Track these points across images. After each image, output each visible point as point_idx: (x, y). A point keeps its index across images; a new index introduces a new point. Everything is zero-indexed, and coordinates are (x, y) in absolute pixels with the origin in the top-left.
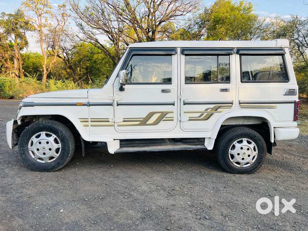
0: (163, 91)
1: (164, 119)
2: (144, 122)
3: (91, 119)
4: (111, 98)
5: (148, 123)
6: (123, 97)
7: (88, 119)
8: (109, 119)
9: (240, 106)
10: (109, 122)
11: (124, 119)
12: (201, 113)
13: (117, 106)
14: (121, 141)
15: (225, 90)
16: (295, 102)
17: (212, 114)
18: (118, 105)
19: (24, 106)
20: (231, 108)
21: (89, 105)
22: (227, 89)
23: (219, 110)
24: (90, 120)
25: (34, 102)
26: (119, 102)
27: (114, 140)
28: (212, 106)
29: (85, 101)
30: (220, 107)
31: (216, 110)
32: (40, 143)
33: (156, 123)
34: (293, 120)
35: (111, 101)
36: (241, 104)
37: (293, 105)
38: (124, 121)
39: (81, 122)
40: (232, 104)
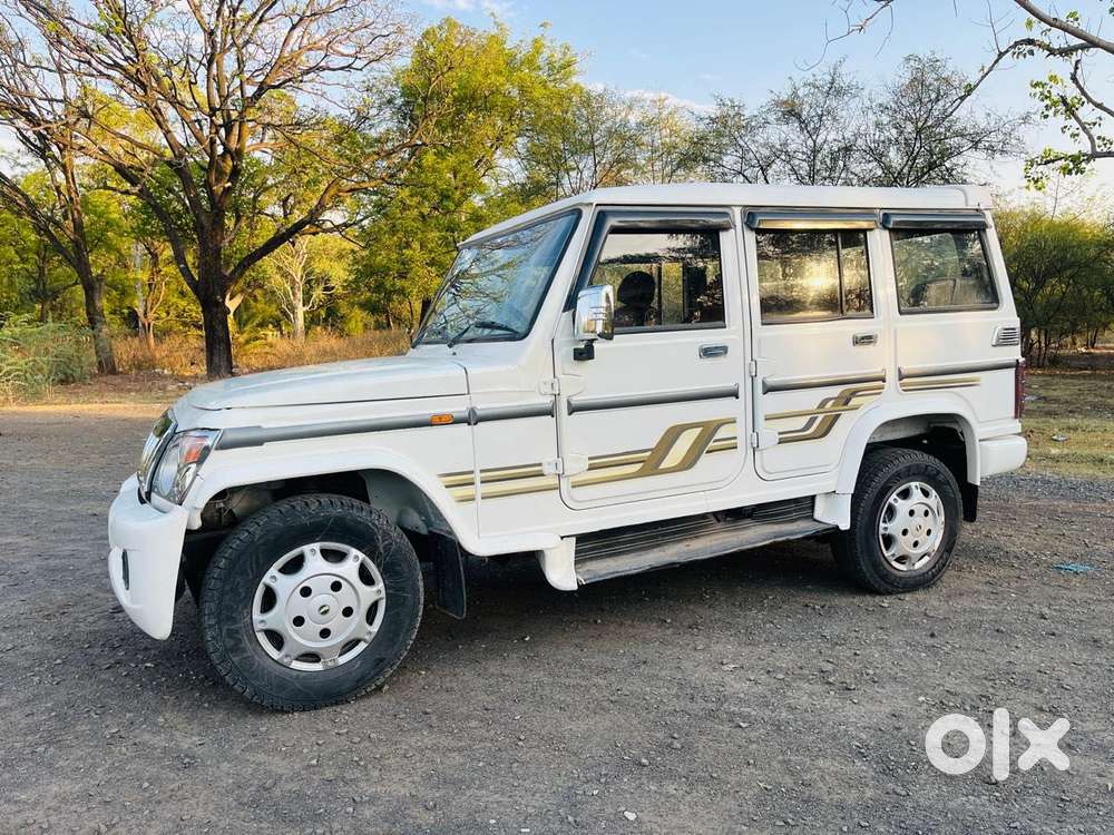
0: (708, 352)
1: (712, 445)
2: (651, 463)
3: (482, 471)
4: (549, 391)
5: (663, 466)
6: (588, 381)
7: (472, 472)
8: (540, 465)
9: (902, 385)
10: (543, 475)
11: (590, 459)
12: (809, 417)
13: (570, 414)
14: (581, 539)
15: (867, 340)
16: (1017, 365)
17: (838, 416)
18: (573, 410)
19: (222, 446)
20: (879, 393)
21: (472, 419)
22: (870, 337)
23: (854, 402)
24: (478, 477)
25: (264, 426)
26: (575, 398)
27: (562, 538)
28: (835, 391)
29: (459, 408)
30: (854, 393)
31: (846, 403)
32: (306, 592)
33: (689, 462)
34: (1013, 414)
35: (546, 401)
36: (905, 380)
37: (1012, 372)
38: (591, 468)
39: (447, 487)
40: (884, 381)
